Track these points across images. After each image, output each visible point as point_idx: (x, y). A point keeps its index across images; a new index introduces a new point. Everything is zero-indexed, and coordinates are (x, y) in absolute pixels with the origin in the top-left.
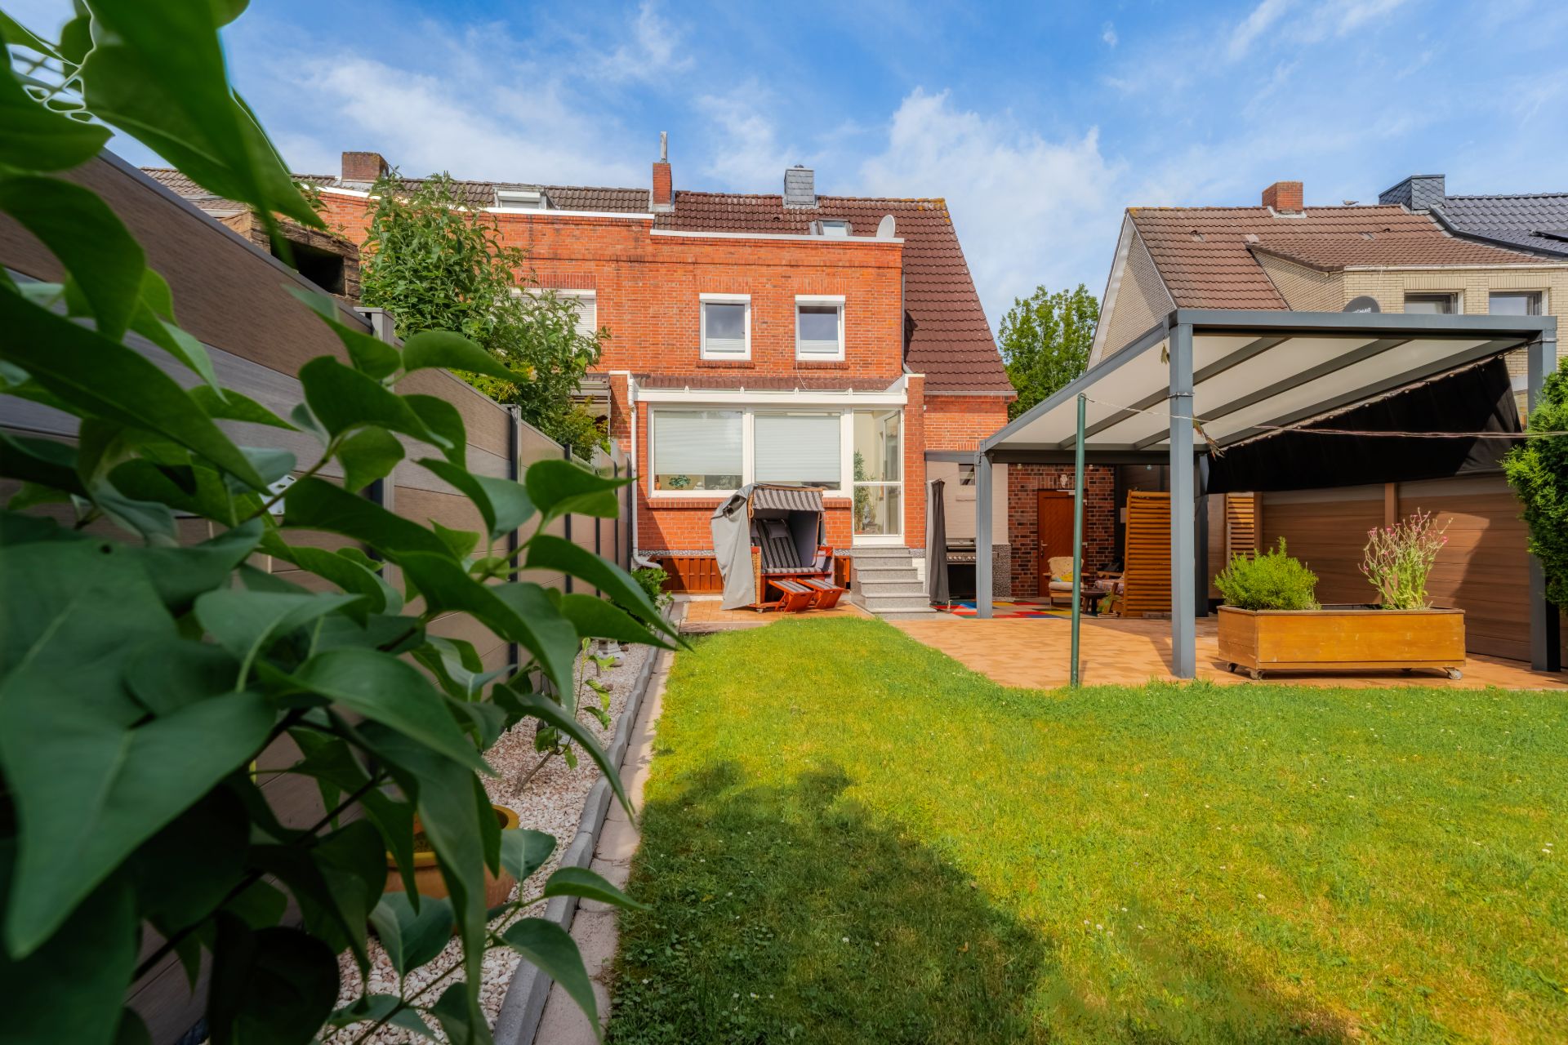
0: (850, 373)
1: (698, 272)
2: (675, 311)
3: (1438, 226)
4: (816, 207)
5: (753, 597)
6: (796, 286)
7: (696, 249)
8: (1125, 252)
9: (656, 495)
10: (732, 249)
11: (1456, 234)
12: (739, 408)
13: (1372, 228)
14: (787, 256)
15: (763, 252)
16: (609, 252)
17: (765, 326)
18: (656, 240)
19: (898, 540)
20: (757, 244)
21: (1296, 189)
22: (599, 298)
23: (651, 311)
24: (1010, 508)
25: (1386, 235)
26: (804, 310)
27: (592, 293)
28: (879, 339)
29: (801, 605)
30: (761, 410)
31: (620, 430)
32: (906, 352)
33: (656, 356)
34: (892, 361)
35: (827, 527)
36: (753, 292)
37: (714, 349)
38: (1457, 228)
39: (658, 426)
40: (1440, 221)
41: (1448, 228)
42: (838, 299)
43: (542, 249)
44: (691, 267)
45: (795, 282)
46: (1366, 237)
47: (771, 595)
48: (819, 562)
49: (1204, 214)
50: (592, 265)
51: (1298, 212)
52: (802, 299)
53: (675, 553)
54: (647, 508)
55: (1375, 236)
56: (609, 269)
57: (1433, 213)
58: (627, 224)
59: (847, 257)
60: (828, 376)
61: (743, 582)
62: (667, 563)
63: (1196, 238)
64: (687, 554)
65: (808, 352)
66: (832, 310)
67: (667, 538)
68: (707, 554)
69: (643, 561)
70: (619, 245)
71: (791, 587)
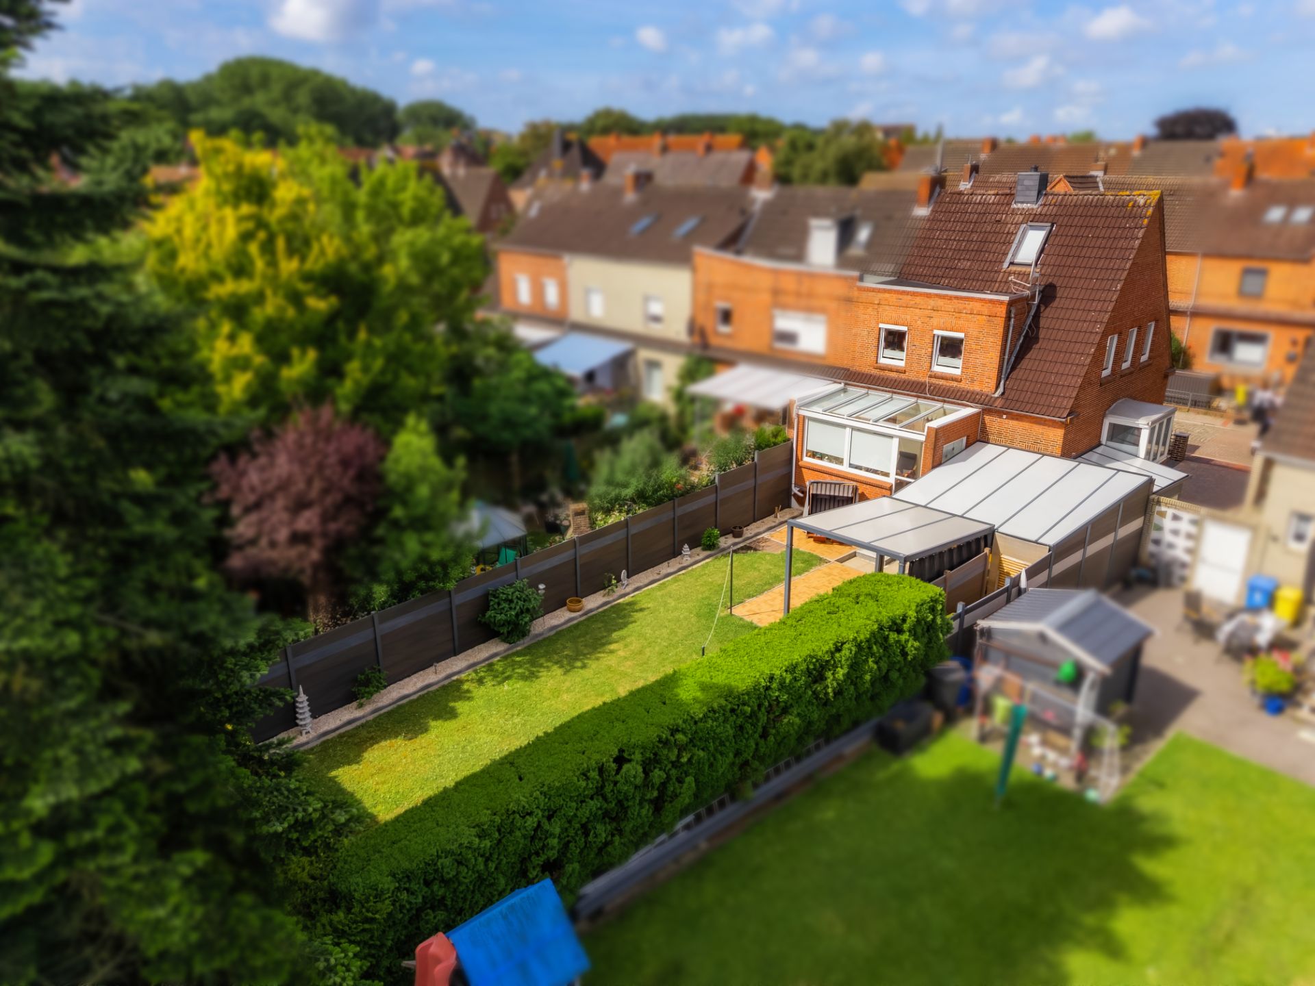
0: (962, 386)
1: (880, 310)
2: (866, 333)
4: (1036, 206)
6: (935, 324)
7: (881, 295)
9: (806, 459)
10: (900, 297)
12: (844, 426)
14: (932, 303)
15: (918, 300)
16: (835, 294)
17: (914, 348)
18: (860, 288)
20: (915, 294)
22: (828, 322)
23: (854, 331)
27: (825, 318)
28: (984, 365)
30: (854, 429)
31: (791, 427)
33: (854, 359)
34: (990, 381)
36: (909, 325)
37: (887, 357)
39: (810, 426)
42: (960, 335)
43: (804, 290)
44: (876, 306)
45: (935, 321)
50: (826, 301)
52: (938, 333)
54: (799, 467)
56: (834, 304)
58: (846, 278)
59: (970, 306)
60: (948, 384)
65: (942, 365)
67: (806, 481)
69: (796, 490)
70: (840, 290)
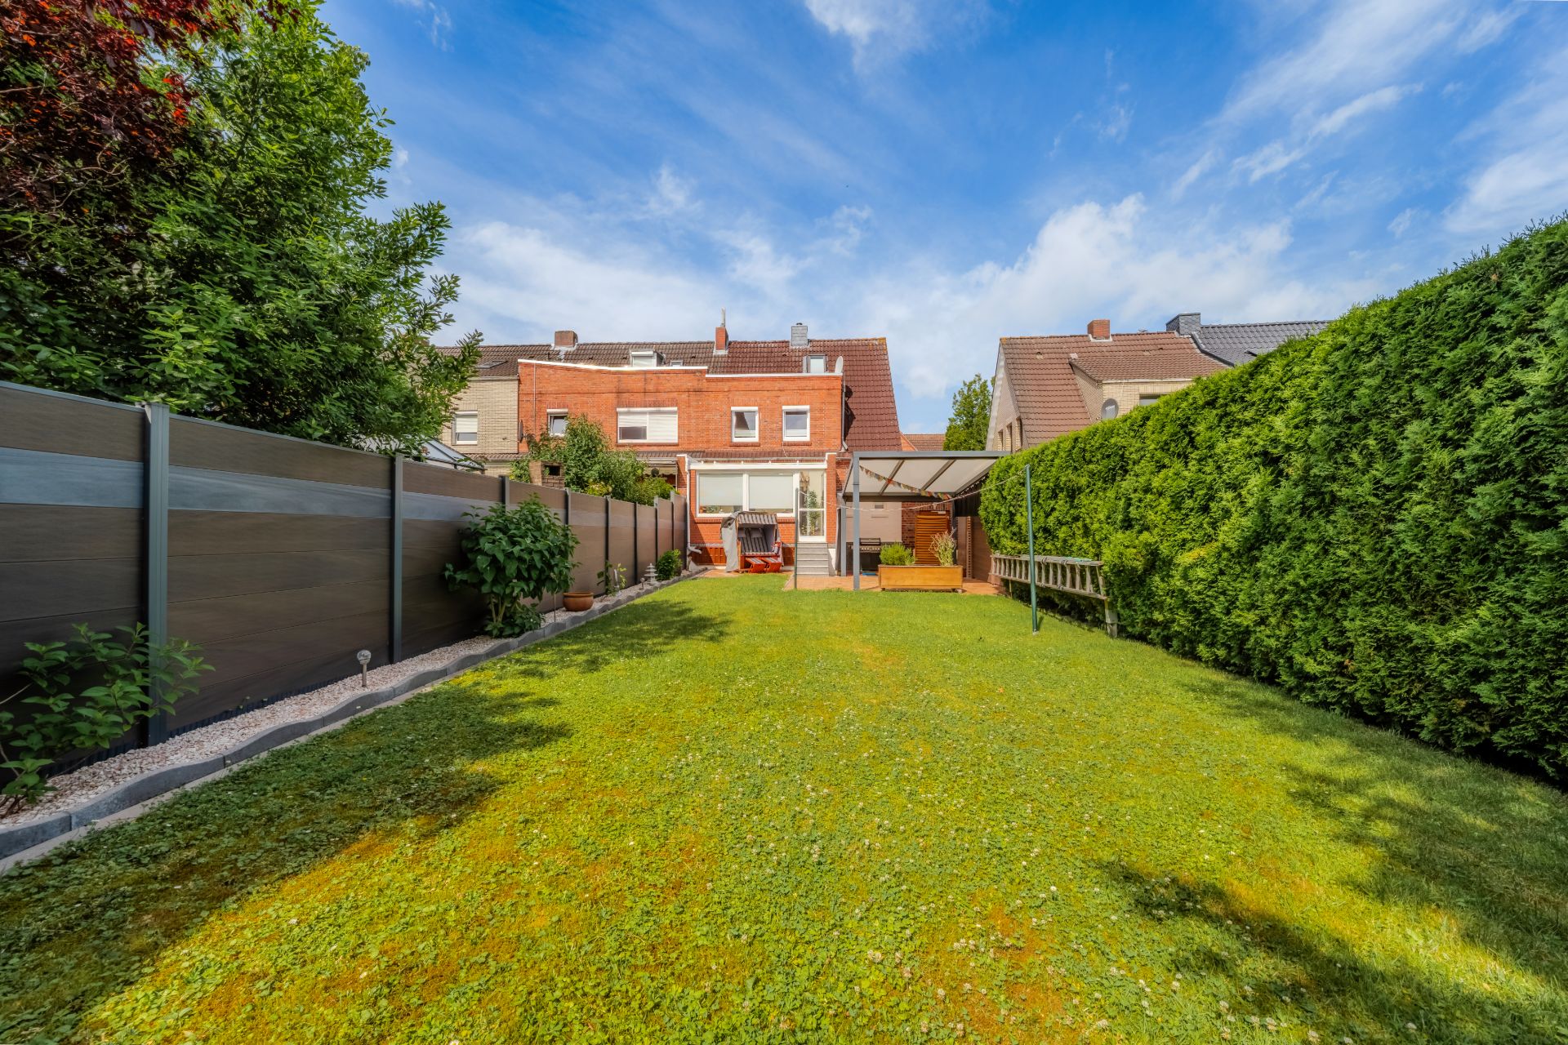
0: (813, 448)
1: (730, 396)
2: (719, 417)
3: (1194, 345)
4: (808, 347)
5: (738, 567)
6: (783, 401)
7: (730, 384)
8: (1002, 363)
9: (700, 516)
10: (748, 383)
11: (1203, 352)
12: (739, 473)
13: (1152, 347)
14: (777, 385)
15: (765, 384)
16: (684, 387)
17: (766, 423)
18: (709, 380)
19: (822, 539)
20: (762, 379)
21: (1105, 325)
22: (679, 412)
23: (706, 417)
24: (903, 521)
25: (1158, 352)
26: (788, 413)
27: (675, 409)
28: (830, 428)
29: (760, 570)
30: (752, 473)
31: (682, 484)
32: (846, 434)
33: (708, 441)
34: (836, 440)
35: (780, 534)
36: (759, 405)
37: (739, 437)
38: (1203, 347)
39: (702, 481)
40: (1196, 342)
41: (1199, 348)
42: (806, 407)
43: (651, 387)
44: (726, 393)
45: (782, 399)
46: (1146, 353)
47: (746, 565)
48: (775, 549)
49: (1049, 340)
50: (675, 395)
51: (1107, 338)
52: (785, 408)
53: (708, 545)
54: (694, 523)
55: (1154, 352)
56: (684, 396)
57: (1193, 337)
58: (693, 372)
59: (811, 384)
60: (799, 451)
61: (734, 560)
62: (704, 549)
63: (1038, 357)
64: (714, 545)
65: (790, 436)
66: (804, 413)
67: (704, 537)
68: (719, 546)
69: (693, 549)
70: (690, 383)
71: (755, 561)
